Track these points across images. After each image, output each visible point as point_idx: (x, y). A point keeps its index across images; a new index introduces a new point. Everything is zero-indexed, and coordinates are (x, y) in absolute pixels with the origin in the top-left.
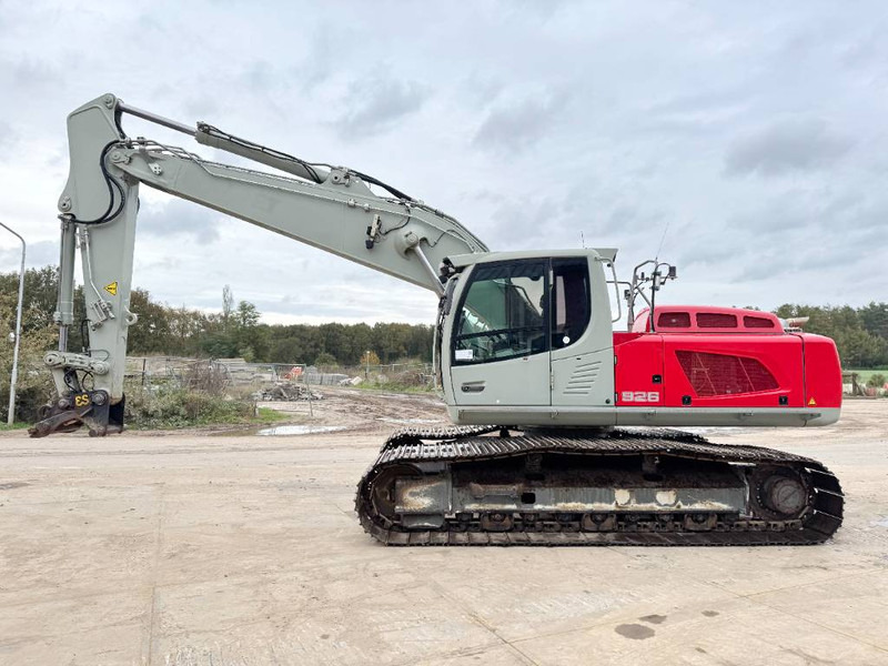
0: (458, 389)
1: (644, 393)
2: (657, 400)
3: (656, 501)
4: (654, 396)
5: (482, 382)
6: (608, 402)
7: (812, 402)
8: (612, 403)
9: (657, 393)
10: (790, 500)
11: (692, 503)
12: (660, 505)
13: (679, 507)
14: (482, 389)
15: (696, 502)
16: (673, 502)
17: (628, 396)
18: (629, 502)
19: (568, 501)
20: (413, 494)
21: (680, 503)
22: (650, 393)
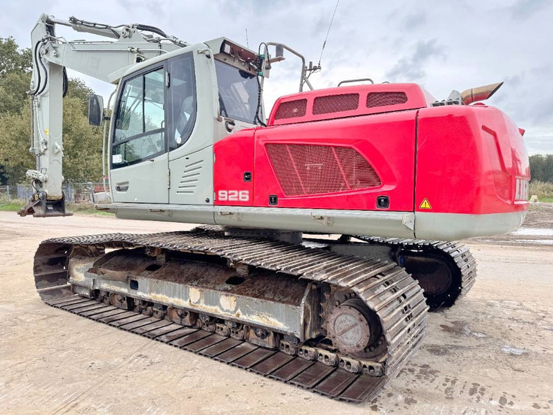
0: (114, 189)
1: (236, 192)
2: (247, 199)
3: (220, 306)
4: (244, 195)
5: (127, 183)
6: (208, 201)
7: (425, 204)
8: (211, 202)
9: (247, 192)
10: (350, 334)
11: (250, 313)
12: (222, 309)
13: (238, 315)
14: (126, 189)
15: (252, 313)
16: (234, 309)
17: (223, 195)
18: (199, 302)
19: (158, 292)
20: (78, 270)
21: (239, 311)
22: (241, 192)
